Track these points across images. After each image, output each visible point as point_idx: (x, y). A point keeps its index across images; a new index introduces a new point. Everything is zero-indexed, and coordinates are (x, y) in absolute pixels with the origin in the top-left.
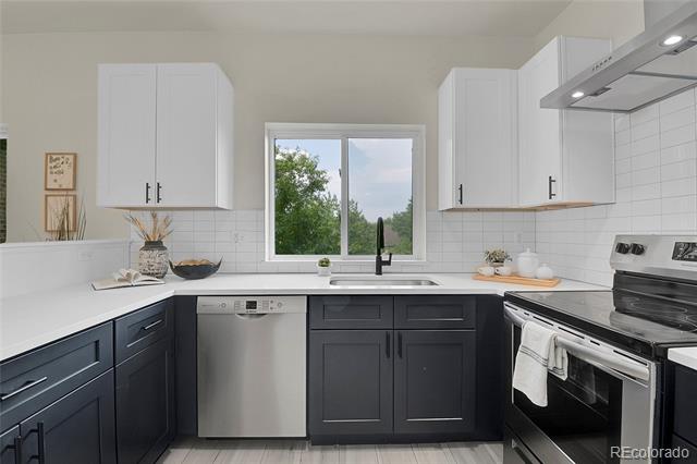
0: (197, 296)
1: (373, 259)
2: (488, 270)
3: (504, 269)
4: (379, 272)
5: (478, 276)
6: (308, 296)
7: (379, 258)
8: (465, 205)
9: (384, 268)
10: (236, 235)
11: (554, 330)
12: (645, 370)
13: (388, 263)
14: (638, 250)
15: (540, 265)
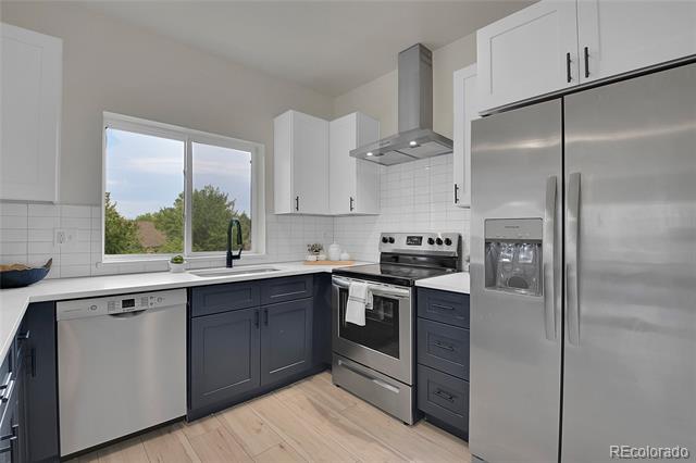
0: (56, 301)
1: (223, 255)
2: (312, 258)
3: (322, 256)
4: (229, 265)
5: (307, 262)
6: (188, 288)
7: (230, 254)
8: (300, 211)
9: (234, 262)
10: (61, 234)
11: (365, 284)
12: (407, 292)
13: (238, 257)
14: (392, 241)
15: (342, 252)
